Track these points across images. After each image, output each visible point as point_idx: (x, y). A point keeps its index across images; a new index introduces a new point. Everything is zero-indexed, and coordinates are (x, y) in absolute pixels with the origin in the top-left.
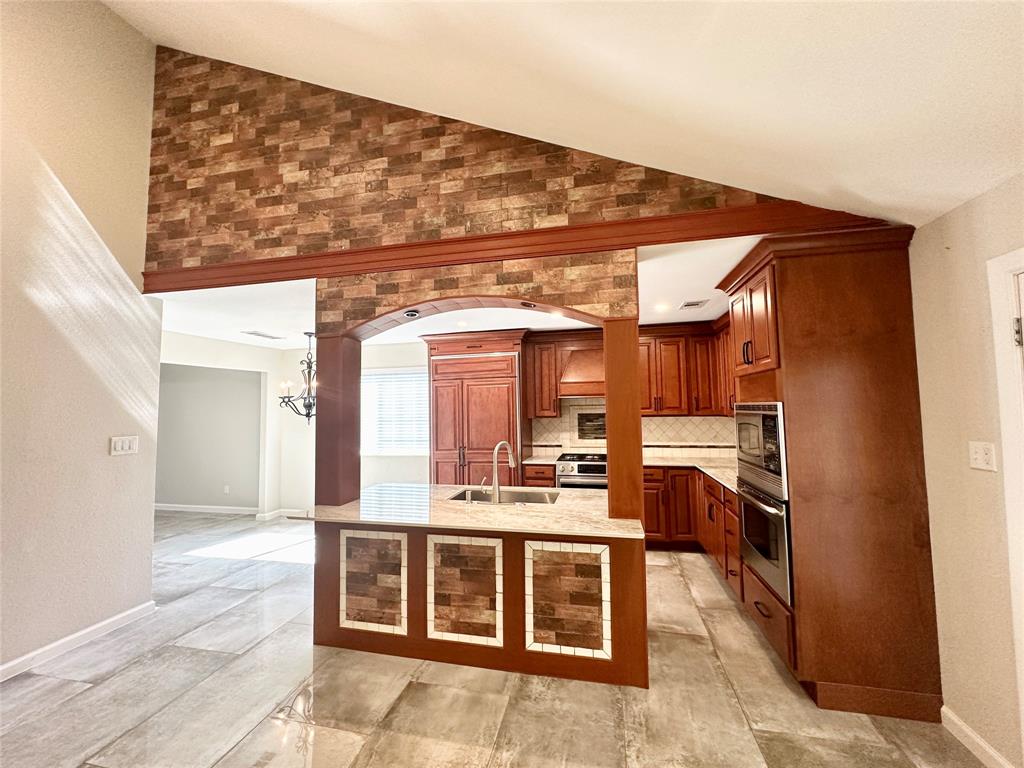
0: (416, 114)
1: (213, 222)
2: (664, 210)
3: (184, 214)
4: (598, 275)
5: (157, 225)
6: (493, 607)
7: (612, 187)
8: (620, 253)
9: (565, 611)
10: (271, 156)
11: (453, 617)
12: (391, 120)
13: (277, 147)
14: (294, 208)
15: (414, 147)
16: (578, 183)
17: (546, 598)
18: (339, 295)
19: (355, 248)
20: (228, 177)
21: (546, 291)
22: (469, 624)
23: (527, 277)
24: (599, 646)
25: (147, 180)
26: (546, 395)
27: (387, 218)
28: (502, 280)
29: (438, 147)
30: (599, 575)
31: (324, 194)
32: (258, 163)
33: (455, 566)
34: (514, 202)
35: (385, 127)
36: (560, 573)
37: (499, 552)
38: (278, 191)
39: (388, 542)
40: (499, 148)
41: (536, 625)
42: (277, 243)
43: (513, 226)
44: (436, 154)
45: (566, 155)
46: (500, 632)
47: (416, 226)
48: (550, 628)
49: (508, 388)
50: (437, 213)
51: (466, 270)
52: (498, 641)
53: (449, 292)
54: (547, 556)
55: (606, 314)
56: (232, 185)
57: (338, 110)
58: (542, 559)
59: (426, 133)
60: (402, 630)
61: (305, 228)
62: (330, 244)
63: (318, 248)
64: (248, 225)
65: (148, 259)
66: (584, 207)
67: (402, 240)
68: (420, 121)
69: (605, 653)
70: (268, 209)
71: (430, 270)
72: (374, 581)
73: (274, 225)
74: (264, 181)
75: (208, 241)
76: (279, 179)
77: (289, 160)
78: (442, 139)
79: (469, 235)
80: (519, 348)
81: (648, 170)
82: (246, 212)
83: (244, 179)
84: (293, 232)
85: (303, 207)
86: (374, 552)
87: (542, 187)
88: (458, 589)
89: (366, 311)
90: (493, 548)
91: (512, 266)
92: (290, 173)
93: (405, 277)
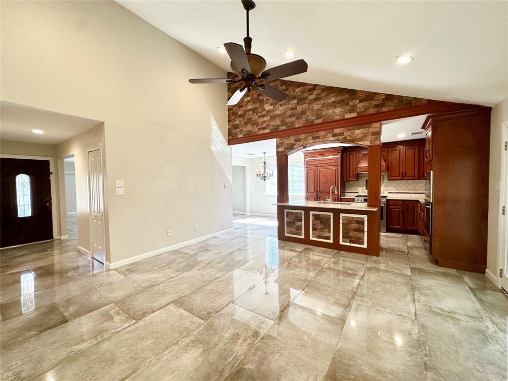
0: (306, 84)
1: (246, 123)
2: (392, 108)
3: (238, 122)
4: (366, 132)
5: (231, 126)
6: (330, 232)
7: (373, 102)
8: (374, 124)
9: (352, 234)
10: (261, 102)
11: (318, 234)
12: (298, 87)
13: (263, 99)
14: (269, 117)
15: (305, 95)
16: (360, 102)
17: (346, 230)
18: (283, 143)
19: (287, 128)
20: (250, 110)
21: (348, 138)
22: (323, 236)
23: (342, 134)
24: (363, 244)
25: (227, 113)
26: (351, 172)
27: (297, 119)
28: (334, 135)
29: (313, 94)
30: (364, 224)
31: (278, 112)
32: (258, 105)
33: (318, 220)
34: (338, 110)
35: (296, 90)
36: (351, 223)
37: (332, 216)
38: (264, 113)
39: (298, 213)
40: (334, 93)
41: (343, 237)
42: (264, 128)
43: (337, 118)
44: (312, 97)
45: (356, 93)
46: (332, 239)
47: (306, 120)
48: (347, 238)
49: (335, 170)
50: (313, 116)
51: (322, 133)
52: (331, 241)
53: (316, 140)
54: (347, 218)
55: (369, 144)
56: (251, 112)
57: (281, 86)
58: (345, 219)
59: (309, 90)
60: (303, 237)
61: (272, 124)
62: (280, 128)
63: (276, 129)
64: (256, 124)
65: (229, 136)
66: (362, 110)
67: (302, 125)
68: (307, 86)
69: (365, 246)
70: (261, 119)
71: (311, 134)
72: (295, 224)
73: (263, 123)
74: (260, 110)
75: (245, 129)
76: (264, 109)
77: (267, 103)
78: (314, 92)
79: (323, 122)
80: (340, 154)
81: (386, 95)
82: (255, 120)
83: (254, 110)
84: (269, 125)
85: (271, 117)
86: (294, 216)
87: (348, 104)
88: (319, 226)
89: (291, 148)
90: (330, 215)
91: (337, 131)
92: (268, 107)
93: (303, 136)
